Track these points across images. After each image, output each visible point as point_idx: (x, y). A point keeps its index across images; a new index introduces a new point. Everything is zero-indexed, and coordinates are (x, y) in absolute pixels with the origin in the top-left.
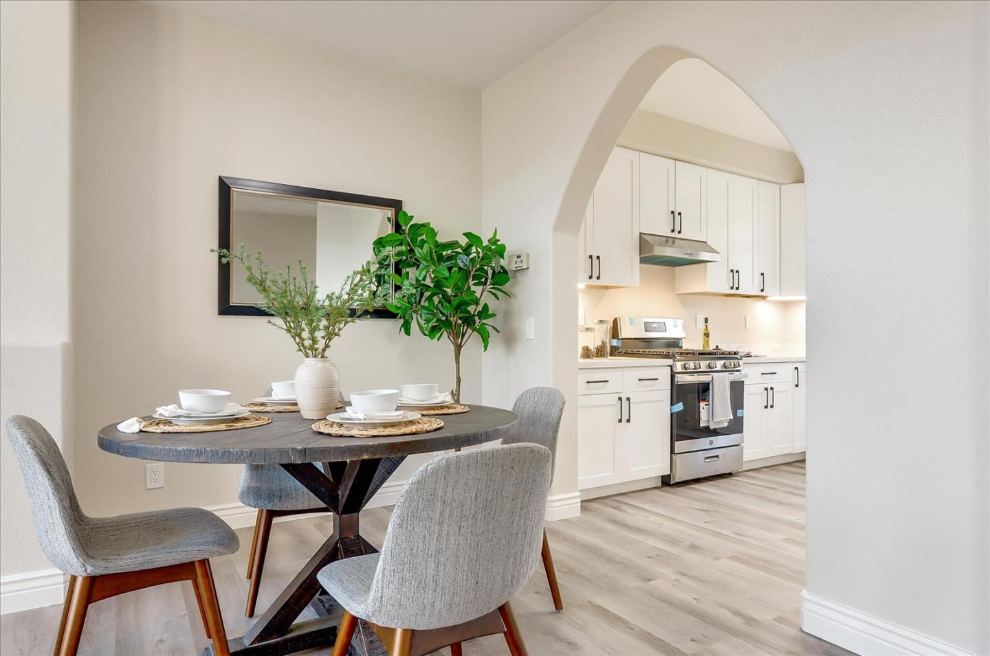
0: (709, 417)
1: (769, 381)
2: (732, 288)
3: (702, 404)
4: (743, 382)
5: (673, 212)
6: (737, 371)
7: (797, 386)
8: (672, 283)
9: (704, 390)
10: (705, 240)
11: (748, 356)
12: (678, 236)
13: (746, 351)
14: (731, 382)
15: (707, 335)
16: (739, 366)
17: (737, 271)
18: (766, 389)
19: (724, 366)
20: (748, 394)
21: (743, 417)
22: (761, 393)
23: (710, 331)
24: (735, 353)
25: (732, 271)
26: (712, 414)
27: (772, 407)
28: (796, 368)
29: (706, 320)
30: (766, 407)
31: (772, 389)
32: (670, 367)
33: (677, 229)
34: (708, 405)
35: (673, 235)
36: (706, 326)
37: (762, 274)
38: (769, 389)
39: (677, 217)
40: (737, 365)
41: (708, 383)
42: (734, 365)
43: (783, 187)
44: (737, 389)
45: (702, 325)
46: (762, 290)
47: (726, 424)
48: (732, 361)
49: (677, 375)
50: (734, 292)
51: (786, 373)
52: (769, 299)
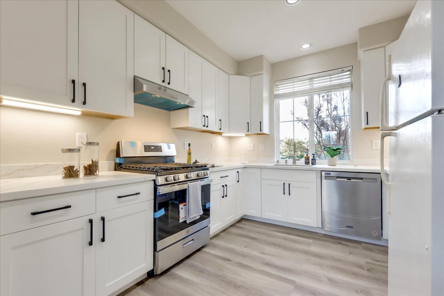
0: (186, 214)
1: (225, 182)
2: (204, 126)
3: (181, 206)
4: (210, 184)
5: (163, 68)
6: (207, 178)
7: (238, 182)
8: (168, 121)
9: (181, 196)
10: (188, 94)
11: (213, 166)
12: (168, 86)
13: (212, 164)
14: (202, 186)
15: (190, 154)
16: (207, 175)
17: (207, 117)
18: (223, 186)
19: (198, 175)
20: (213, 191)
21: (209, 208)
22: (220, 189)
23: (192, 151)
24: (205, 166)
25: (204, 116)
26: (188, 212)
27: (226, 196)
28: (238, 172)
29: (189, 145)
30: (223, 197)
31: (226, 185)
32: (153, 181)
33: (167, 80)
34: (186, 205)
35: (164, 84)
36: (189, 148)
37: (220, 120)
38: (225, 185)
39: (167, 74)
40: (206, 174)
41: (186, 190)
42: (204, 174)
43: (230, 76)
44: (206, 190)
45: (187, 148)
46: (220, 129)
47: (198, 218)
48: (202, 172)
49: (159, 187)
50: (205, 128)
51: (233, 175)
52: (223, 135)
